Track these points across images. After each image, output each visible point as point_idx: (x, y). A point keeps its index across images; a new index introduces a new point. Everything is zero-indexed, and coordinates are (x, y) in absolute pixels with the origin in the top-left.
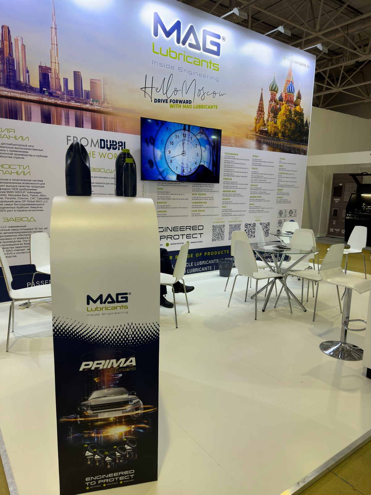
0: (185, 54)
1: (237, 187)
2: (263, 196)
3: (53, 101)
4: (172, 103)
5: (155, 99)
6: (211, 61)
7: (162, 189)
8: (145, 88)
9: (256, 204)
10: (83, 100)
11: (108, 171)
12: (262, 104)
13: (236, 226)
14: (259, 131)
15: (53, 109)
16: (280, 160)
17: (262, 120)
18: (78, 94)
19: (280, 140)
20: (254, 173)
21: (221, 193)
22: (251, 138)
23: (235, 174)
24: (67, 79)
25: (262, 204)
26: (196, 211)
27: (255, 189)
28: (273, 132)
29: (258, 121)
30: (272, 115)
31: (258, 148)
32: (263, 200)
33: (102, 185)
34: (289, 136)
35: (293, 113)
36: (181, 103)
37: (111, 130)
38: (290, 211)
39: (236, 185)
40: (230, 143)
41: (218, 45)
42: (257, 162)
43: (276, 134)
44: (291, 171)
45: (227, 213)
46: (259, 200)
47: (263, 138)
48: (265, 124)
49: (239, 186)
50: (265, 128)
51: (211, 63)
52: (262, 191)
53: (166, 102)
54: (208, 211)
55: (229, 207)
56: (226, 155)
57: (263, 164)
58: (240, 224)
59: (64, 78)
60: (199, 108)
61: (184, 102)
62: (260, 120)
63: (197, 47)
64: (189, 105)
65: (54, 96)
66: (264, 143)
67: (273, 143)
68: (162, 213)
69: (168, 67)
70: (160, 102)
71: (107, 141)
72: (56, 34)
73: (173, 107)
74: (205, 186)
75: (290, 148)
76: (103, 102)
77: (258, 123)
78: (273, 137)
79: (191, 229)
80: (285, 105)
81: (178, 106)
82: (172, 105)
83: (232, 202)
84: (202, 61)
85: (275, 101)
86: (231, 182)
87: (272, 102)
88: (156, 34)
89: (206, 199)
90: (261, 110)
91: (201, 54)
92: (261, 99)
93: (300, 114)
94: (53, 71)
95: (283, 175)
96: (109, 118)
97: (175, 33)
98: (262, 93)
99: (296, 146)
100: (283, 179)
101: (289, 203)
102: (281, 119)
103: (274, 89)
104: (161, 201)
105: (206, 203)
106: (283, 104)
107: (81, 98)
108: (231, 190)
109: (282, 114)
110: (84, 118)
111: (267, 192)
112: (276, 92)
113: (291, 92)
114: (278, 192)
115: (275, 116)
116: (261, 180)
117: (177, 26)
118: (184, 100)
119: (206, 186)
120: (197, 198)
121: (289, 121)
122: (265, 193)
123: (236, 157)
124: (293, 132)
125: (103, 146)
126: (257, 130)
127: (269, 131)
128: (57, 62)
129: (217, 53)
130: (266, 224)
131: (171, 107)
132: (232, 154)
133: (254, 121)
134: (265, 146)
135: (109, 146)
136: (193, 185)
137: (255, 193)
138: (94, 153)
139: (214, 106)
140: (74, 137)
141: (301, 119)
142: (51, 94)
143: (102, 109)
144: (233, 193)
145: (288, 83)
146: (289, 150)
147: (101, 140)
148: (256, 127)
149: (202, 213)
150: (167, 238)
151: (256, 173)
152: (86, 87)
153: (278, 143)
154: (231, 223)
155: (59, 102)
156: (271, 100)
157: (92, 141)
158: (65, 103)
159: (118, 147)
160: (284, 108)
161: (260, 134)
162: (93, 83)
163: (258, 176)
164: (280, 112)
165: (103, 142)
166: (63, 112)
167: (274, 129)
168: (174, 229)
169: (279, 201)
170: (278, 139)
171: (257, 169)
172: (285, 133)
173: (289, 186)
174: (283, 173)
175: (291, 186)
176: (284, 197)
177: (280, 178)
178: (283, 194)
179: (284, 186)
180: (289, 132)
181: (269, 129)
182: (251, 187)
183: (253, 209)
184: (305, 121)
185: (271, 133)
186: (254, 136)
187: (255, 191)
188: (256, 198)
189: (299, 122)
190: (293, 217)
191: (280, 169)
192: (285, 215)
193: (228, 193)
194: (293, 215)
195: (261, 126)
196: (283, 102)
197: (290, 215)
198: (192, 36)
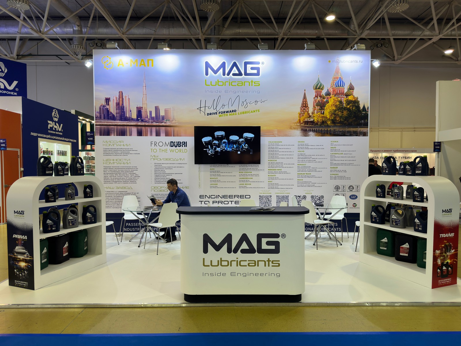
0: (230, 81)
1: (282, 167)
2: (313, 173)
3: (143, 124)
4: (220, 114)
5: (207, 114)
6: (252, 80)
7: (213, 169)
8: (200, 108)
9: (305, 180)
10: (160, 121)
11: (175, 160)
12: (306, 101)
13: (283, 197)
14: (303, 122)
15: (143, 128)
16: (332, 143)
17: (306, 113)
18: (157, 118)
19: (330, 127)
20: (301, 155)
21: (267, 171)
22: (295, 129)
23: (280, 157)
24: (151, 111)
25: (313, 180)
26: (243, 184)
27: (303, 167)
28: (321, 121)
29: (301, 115)
30: (318, 108)
31: (304, 135)
32: (313, 177)
33: (171, 168)
34: (340, 122)
35: (344, 102)
36: (228, 113)
37: (178, 136)
38: (350, 186)
39: (282, 165)
40: (273, 134)
41: (258, 69)
42: (302, 146)
43: (323, 122)
44: (347, 151)
45: (272, 186)
46: (309, 176)
47: (308, 127)
48: (310, 116)
49: (284, 166)
51: (252, 82)
52: (311, 169)
53: (216, 114)
54: (253, 185)
55: (274, 182)
56: (270, 143)
57: (310, 147)
58: (288, 196)
60: (243, 114)
62: (304, 113)
63: (240, 74)
64: (234, 113)
65: (144, 121)
66: (310, 131)
67: (321, 130)
68: (214, 185)
69: (217, 92)
70: (211, 115)
71: (175, 142)
72: (145, 89)
73: (221, 116)
74: (251, 166)
75: (343, 132)
76: (173, 121)
78: (320, 125)
79: (239, 197)
80: (334, 97)
81: (225, 115)
82: (220, 115)
83: (278, 178)
84: (244, 82)
85: (321, 97)
86: (276, 163)
87: (317, 97)
88: (207, 74)
89: (252, 175)
90: (305, 105)
91: (243, 78)
92: (305, 97)
93: (356, 102)
94: (144, 108)
95: (336, 155)
96: (176, 129)
97: (221, 70)
98: (305, 94)
99: (352, 129)
100: (336, 159)
101: (347, 179)
102: (330, 110)
103: (318, 87)
104: (213, 177)
105: (252, 178)
106: (330, 98)
107: (159, 120)
108: (277, 169)
109: (330, 106)
110: (161, 131)
111: (318, 170)
112: (321, 89)
113: (340, 86)
114: (331, 170)
115: (322, 109)
116: (309, 160)
117: (223, 65)
118: (230, 111)
120: (243, 175)
121: (340, 109)
122: (315, 171)
123: (280, 144)
124: (346, 119)
125: (172, 145)
126: (302, 122)
127: (315, 121)
128: (146, 103)
129: (258, 74)
130: (319, 197)
131: (220, 117)
132: (276, 142)
133: (297, 116)
134: (311, 133)
135: (176, 145)
136: (240, 166)
137: (304, 171)
138: (166, 150)
139: (256, 110)
140: (155, 142)
141: (356, 106)
142: (142, 121)
143: (172, 124)
144: (278, 171)
145: (336, 79)
146: (341, 134)
147: (171, 142)
148: (300, 120)
149: (248, 186)
150: (218, 203)
151: (303, 155)
152: (162, 113)
153: (327, 129)
154: (278, 195)
155: (147, 124)
156: (316, 96)
157: (166, 143)
158: (150, 124)
159: (182, 145)
160: (332, 100)
161: (305, 124)
162: (166, 111)
163: (305, 157)
164: (327, 105)
165: (172, 143)
166: (149, 129)
167: (321, 118)
168: (224, 197)
169: (334, 177)
170: (328, 126)
171: (304, 151)
172: (336, 120)
173: (345, 164)
174: (337, 153)
175: (348, 164)
176: (340, 174)
177: (333, 158)
178: (338, 171)
179: (338, 164)
180: (340, 119)
181: (315, 119)
182: (298, 166)
183: (302, 184)
184: (361, 107)
185: (318, 122)
186: (298, 126)
187: (303, 169)
188: (305, 175)
189: (354, 108)
190: (355, 192)
191: (331, 151)
192: (344, 190)
193: (274, 171)
194: (354, 190)
195: (305, 118)
196: (331, 96)
197: (350, 190)
198: (235, 68)
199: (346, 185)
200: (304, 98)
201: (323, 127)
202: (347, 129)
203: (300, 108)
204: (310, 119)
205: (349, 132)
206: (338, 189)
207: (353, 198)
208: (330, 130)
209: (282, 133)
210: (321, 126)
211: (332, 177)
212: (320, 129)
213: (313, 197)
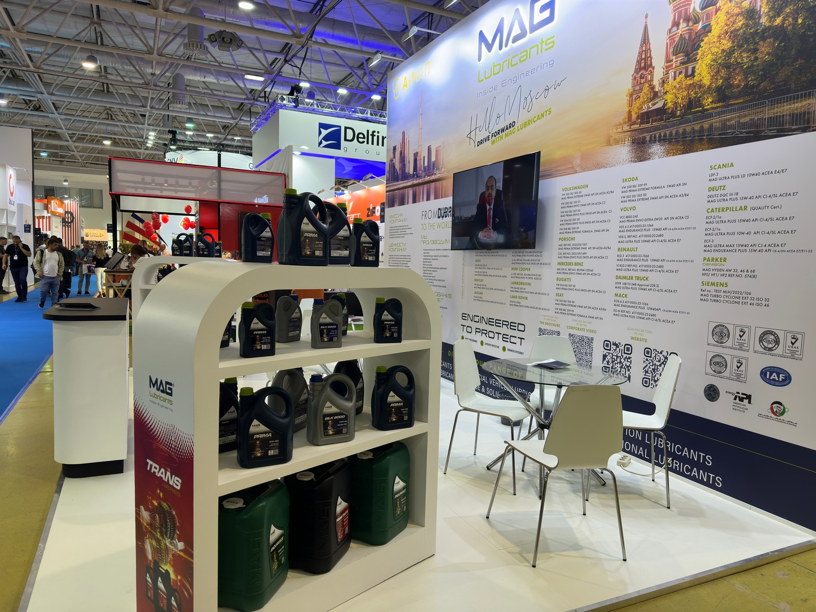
0: (509, 57)
1: (585, 255)
4: (493, 137)
5: (478, 142)
6: (542, 39)
7: (479, 261)
8: (470, 133)
9: (634, 295)
11: (441, 242)
13: (582, 339)
14: (637, 118)
16: (713, 171)
17: (646, 88)
18: (429, 167)
19: (711, 116)
20: (626, 219)
21: (555, 266)
22: (617, 142)
23: (582, 227)
25: (652, 299)
26: (518, 297)
27: (630, 258)
28: (685, 102)
29: (634, 97)
30: (679, 60)
32: (654, 287)
34: (747, 91)
35: (765, 10)
36: (504, 131)
38: (765, 333)
39: (583, 251)
41: (552, 5)
42: (632, 192)
43: (692, 104)
44: (765, 196)
45: (562, 307)
46: (642, 285)
47: (648, 130)
48: (655, 95)
49: (590, 253)
50: (657, 102)
51: (542, 42)
52: (649, 263)
53: (488, 140)
54: (531, 300)
55: (567, 295)
56: (565, 192)
57: (650, 193)
58: (592, 338)
59: (423, 157)
60: (524, 127)
61: (507, 128)
62: (641, 89)
63: (523, 33)
64: (512, 129)
65: (418, 177)
66: (653, 141)
67: (685, 132)
68: (478, 295)
69: (491, 90)
70: (482, 144)
71: (442, 209)
72: (422, 119)
73: (494, 144)
75: (753, 124)
76: (442, 168)
77: (636, 99)
78: (682, 116)
79: (509, 327)
80: (727, 6)
81: (500, 138)
82: (493, 140)
83: (574, 286)
84: (530, 49)
85: (687, 20)
86: (573, 245)
88: (480, 57)
89: (530, 277)
90: (644, 65)
92: (645, 40)
94: (419, 154)
95: (725, 216)
97: (498, 39)
98: (646, 25)
99: (787, 107)
100: (724, 228)
101: (758, 305)
102: (713, 54)
104: (478, 277)
105: (529, 284)
106: (717, 10)
108: (575, 260)
111: (667, 265)
114: (706, 267)
115: (689, 59)
116: (646, 236)
117: (500, 28)
119: (531, 254)
120: (517, 276)
121: (747, 41)
122: (659, 269)
123: (584, 191)
124: (768, 71)
125: (439, 215)
126: (634, 116)
127: (670, 105)
129: (551, 18)
130: (665, 354)
132: (576, 188)
133: (625, 99)
135: (443, 215)
136: (514, 253)
137: (631, 268)
138: (434, 224)
139: (546, 110)
140: (425, 211)
143: (440, 176)
144: (577, 267)
146: (747, 132)
147: (439, 209)
148: (630, 112)
149: (523, 302)
150: (482, 333)
151: (632, 219)
152: (433, 157)
153: (702, 127)
154: (573, 332)
156: (676, 24)
159: (448, 213)
161: (641, 123)
162: (437, 152)
163: (636, 226)
164: (706, 39)
165: (440, 211)
167: (685, 93)
168: (490, 321)
169: (714, 293)
170: (705, 114)
171: (634, 208)
172: (732, 86)
173: (754, 248)
174: (727, 209)
175: (764, 248)
176: (734, 284)
177: (715, 226)
178: (728, 273)
179: (730, 248)
180: (746, 78)
181: (669, 101)
182: (620, 253)
183: (623, 309)
185: (676, 108)
186: (627, 134)
187: (630, 263)
188: (634, 281)
190: (781, 356)
191: (710, 199)
192: (741, 345)
193: (568, 267)
194: (779, 350)
195: (643, 103)
196: (718, 5)
197: (765, 348)
198: (516, 24)
199: (749, 327)
200: (644, 42)
201: (688, 121)
202: (769, 112)
203: (633, 75)
204: (654, 105)
205: (774, 121)
206: (721, 336)
207: (774, 380)
208: (711, 125)
210: (683, 120)
211: (706, 293)
212: (681, 131)
213: (648, 352)
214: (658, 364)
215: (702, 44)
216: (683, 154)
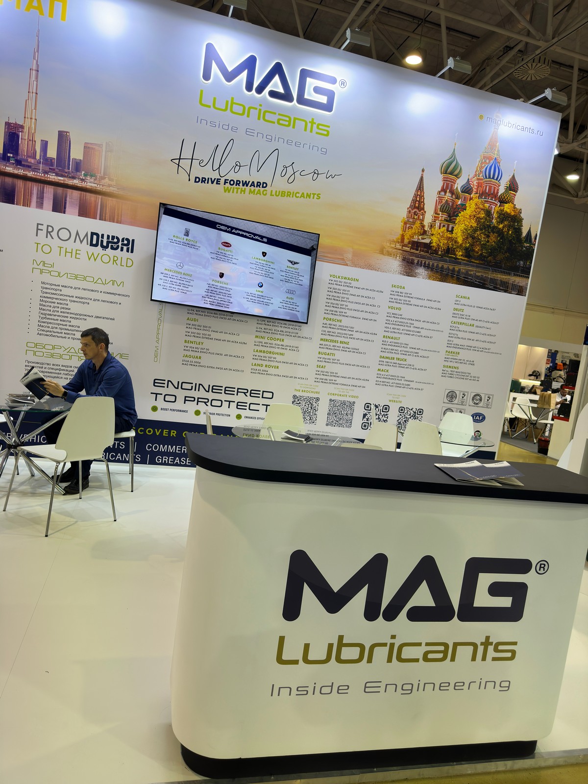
0: (260, 108)
1: (351, 337)
2: (410, 360)
3: (21, 172)
4: (228, 185)
5: (196, 178)
6: (313, 119)
7: (195, 320)
8: (180, 159)
9: (393, 371)
10: (69, 173)
11: (99, 281)
12: (422, 196)
13: (344, 403)
14: (409, 243)
15: (20, 184)
16: (458, 299)
17: (418, 223)
18: (62, 162)
19: (460, 263)
20: (393, 316)
21: (317, 341)
22: (389, 254)
23: (349, 313)
24: (47, 142)
25: (408, 374)
26: (262, 365)
27: (393, 344)
28: (445, 247)
29: (408, 225)
30: (443, 216)
31: (406, 272)
32: (410, 366)
33: (86, 301)
34: (481, 257)
35: (495, 215)
36: (247, 186)
37: (112, 220)
38: (475, 396)
39: (350, 333)
40: (343, 259)
41: (331, 95)
42: (399, 297)
43: (449, 251)
44: (484, 321)
45: (324, 378)
46: (401, 364)
47: (417, 256)
48: (425, 232)
49: (356, 335)
50: (425, 239)
51: (312, 123)
52: (408, 349)
53: (217, 183)
54: (283, 369)
55: (329, 367)
56: (332, 278)
57: (413, 301)
58: (354, 402)
59: (42, 140)
60: (282, 196)
61: (253, 184)
62: (414, 223)
63: (286, 96)
64: (262, 189)
65: (24, 166)
66: (420, 264)
67: (442, 267)
68: (191, 359)
69: (226, 127)
70: (205, 183)
71: (103, 235)
72: (37, 78)
73: (229, 192)
74: (283, 326)
75: (481, 278)
76: (103, 178)
77: (409, 228)
78: (442, 256)
79: (248, 394)
80: (477, 200)
81: (239, 190)
82: (228, 187)
83: (338, 360)
84: (295, 119)
85: (452, 192)
86: (339, 326)
87: (445, 192)
88: (207, 76)
89: (284, 347)
90: (417, 205)
91: (294, 107)
92: (420, 187)
93: (515, 220)
94: (26, 130)
95: (462, 327)
96: (110, 202)
97: (244, 75)
98: (422, 179)
99: (499, 276)
100: (460, 334)
101: (474, 380)
102: (465, 225)
103: (450, 171)
104: (192, 339)
105: (282, 354)
106: (471, 199)
107: (66, 170)
108: (339, 339)
109: (468, 217)
110: (68, 199)
111: (421, 353)
112: (456, 176)
113: (493, 178)
114: (447, 357)
115: (450, 220)
116: (407, 330)
117: (250, 64)
118: (253, 182)
119: (286, 326)
120: (264, 344)
121: (485, 229)
122: (415, 354)
123: (354, 284)
124: (493, 251)
125: (94, 242)
126: (406, 241)
127: (434, 244)
128: (33, 117)
129: (328, 107)
130: (414, 410)
131: (225, 191)
132: (345, 278)
133: (400, 225)
134: (421, 271)
135: (105, 244)
136: (259, 322)
137: (394, 352)
138: (78, 252)
139: (314, 194)
140: (48, 226)
141: (515, 229)
142: (19, 163)
143: (99, 188)
144: (342, 345)
145: (487, 161)
146: (479, 282)
147: (93, 234)
148: (403, 236)
149: (272, 371)
150: (198, 401)
151: (397, 316)
152: (76, 153)
153: (454, 268)
154: (333, 398)
155: (30, 174)
156: (444, 190)
157: (77, 233)
158: (40, 175)
159: (120, 246)
160: (473, 206)
161: (412, 248)
162: (88, 149)
163: (400, 322)
164: (462, 213)
165: (95, 237)
166: (35, 188)
167: (446, 242)
168: (214, 389)
169: (450, 372)
170: (456, 261)
171: (400, 309)
172: (474, 251)
173: (475, 349)
174: (463, 323)
175: (480, 350)
176: (463, 368)
177: (455, 332)
178: (459, 361)
179: (462, 347)
180: (482, 250)
181: (434, 241)
182: (385, 339)
183: (384, 380)
184: (524, 234)
185: (439, 249)
186: (398, 251)
187: (392, 348)
188: (395, 361)
189: (510, 233)
190: (482, 407)
191: (454, 316)
192: (462, 402)
193: (332, 344)
194: (481, 404)
195: (415, 234)
196: (472, 196)
197: (475, 403)
198: (277, 78)
199: (468, 392)
200: (420, 189)
201: (445, 261)
202: (491, 275)
203: (408, 208)
204: (423, 239)
205: (493, 281)
206: (452, 397)
207: (477, 420)
208: (460, 270)
209: (361, 261)
210: (442, 258)
211: (445, 372)
212: (440, 266)
213: (402, 410)
214: (409, 417)
215: (460, 215)
216: (440, 281)
